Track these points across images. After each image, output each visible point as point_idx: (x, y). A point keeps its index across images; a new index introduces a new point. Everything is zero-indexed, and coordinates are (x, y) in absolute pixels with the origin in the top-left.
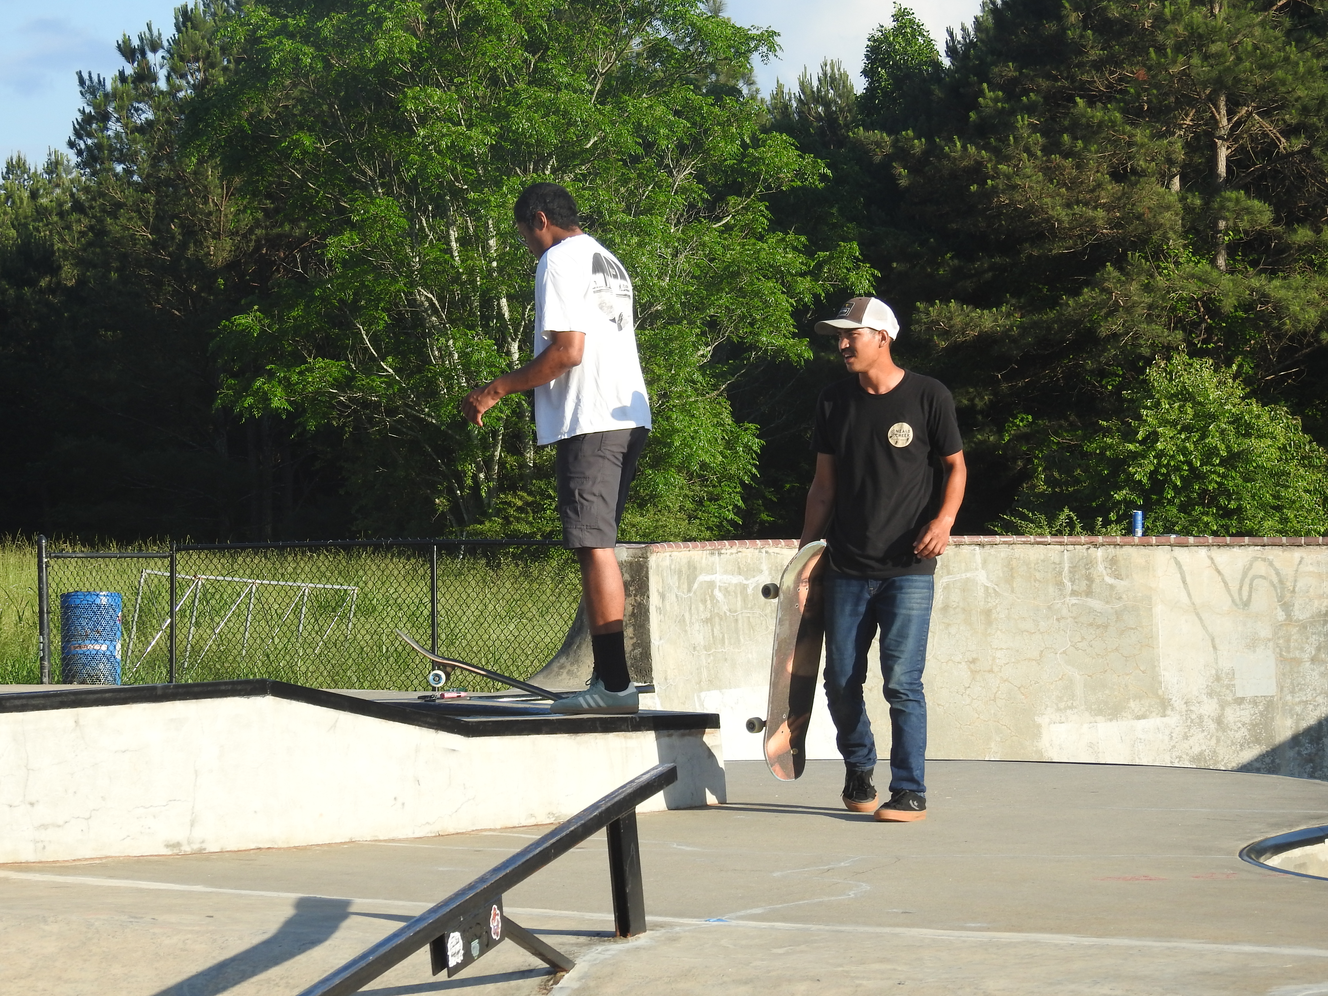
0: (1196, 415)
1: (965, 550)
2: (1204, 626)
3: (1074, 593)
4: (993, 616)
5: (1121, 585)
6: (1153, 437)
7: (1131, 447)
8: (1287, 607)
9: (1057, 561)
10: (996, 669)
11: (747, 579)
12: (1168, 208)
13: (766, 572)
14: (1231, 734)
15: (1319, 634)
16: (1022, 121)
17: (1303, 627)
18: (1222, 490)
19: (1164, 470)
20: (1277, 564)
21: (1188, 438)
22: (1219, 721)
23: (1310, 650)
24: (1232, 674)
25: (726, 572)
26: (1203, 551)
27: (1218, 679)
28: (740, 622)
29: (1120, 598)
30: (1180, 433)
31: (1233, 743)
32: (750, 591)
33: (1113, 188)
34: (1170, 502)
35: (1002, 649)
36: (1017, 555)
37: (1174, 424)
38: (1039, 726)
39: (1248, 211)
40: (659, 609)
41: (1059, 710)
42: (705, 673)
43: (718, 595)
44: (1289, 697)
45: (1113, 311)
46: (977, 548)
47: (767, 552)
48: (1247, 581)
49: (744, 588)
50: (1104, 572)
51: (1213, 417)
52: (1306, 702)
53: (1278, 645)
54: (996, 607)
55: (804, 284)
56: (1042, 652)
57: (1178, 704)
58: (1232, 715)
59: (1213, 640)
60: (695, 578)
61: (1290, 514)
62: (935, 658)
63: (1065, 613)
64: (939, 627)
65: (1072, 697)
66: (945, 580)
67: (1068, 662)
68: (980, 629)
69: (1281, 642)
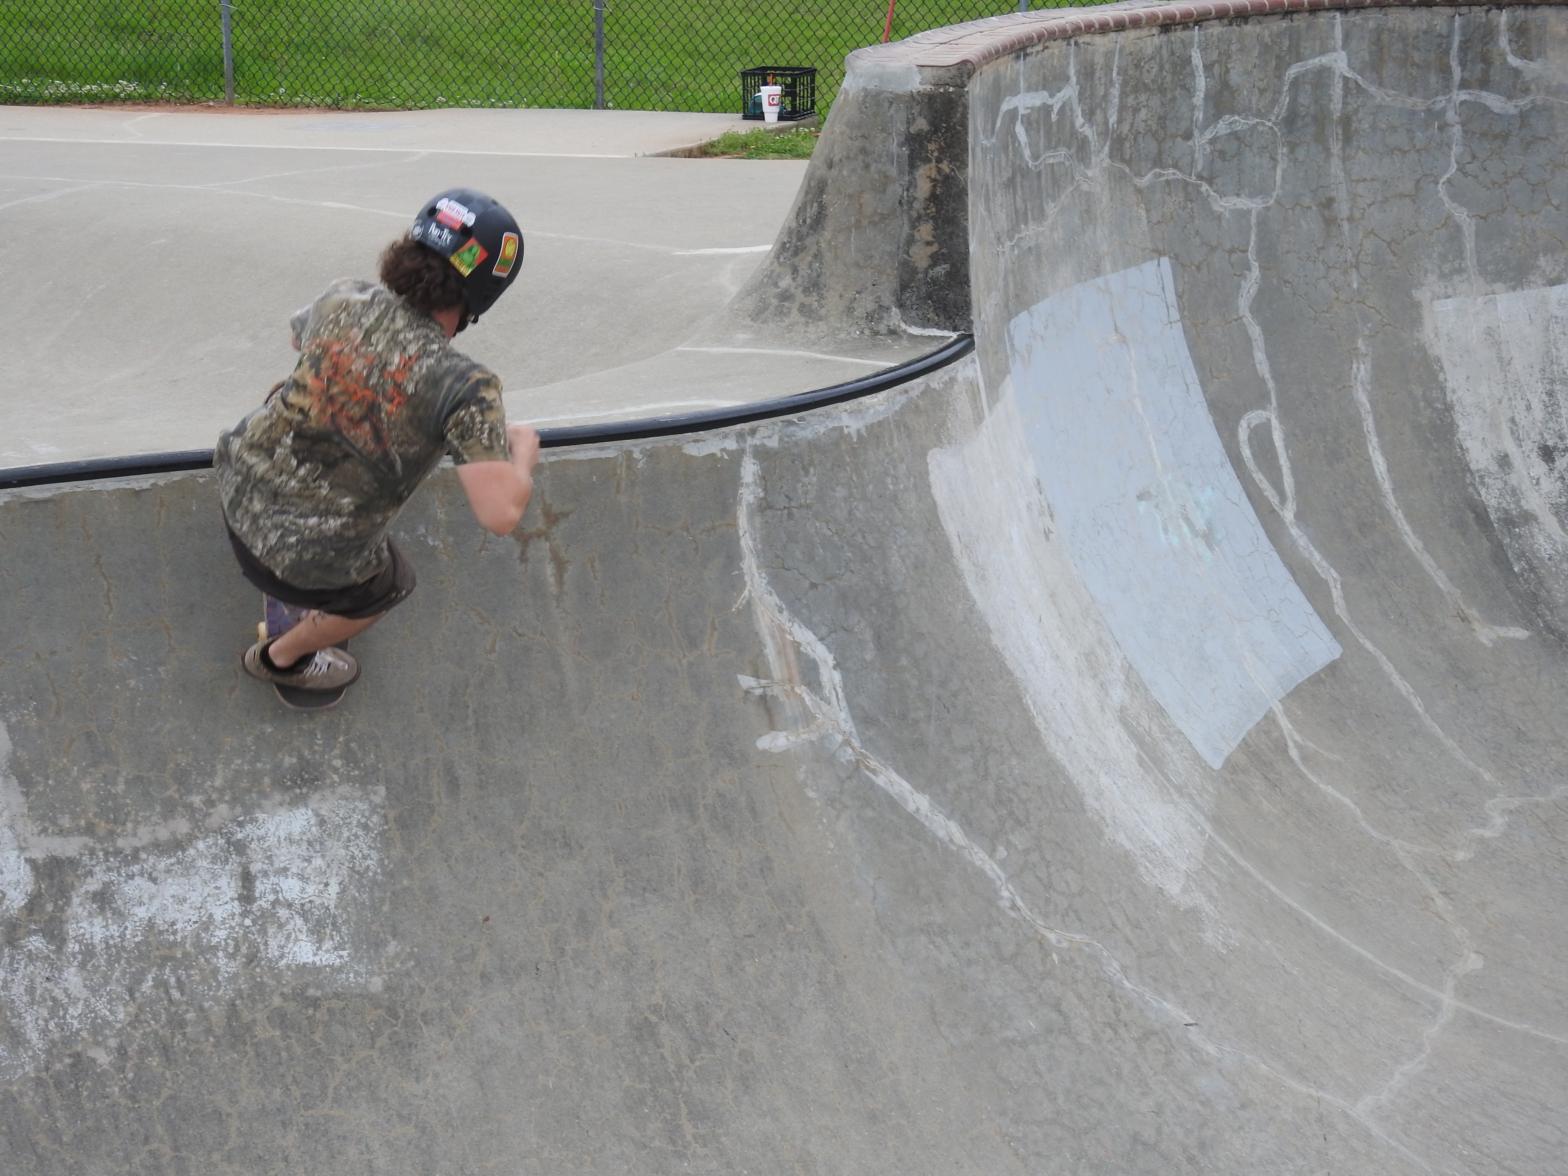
1: (1323, 18)
3: (1464, 85)
4: (1354, 125)
5: (1530, 68)
9: (1444, 31)
10: (1357, 215)
11: (1052, 96)
13: (1074, 79)
25: (1029, 89)
28: (1043, 176)
29: (1527, 91)
32: (1054, 117)
35: (1365, 180)
36: (1390, 25)
38: (1417, 306)
41: (1443, 276)
42: (1011, 284)
43: (1020, 130)
46: (1338, 15)
47: (1076, 44)
49: (1048, 112)
50: (1508, 49)
54: (1356, 111)
56: (1418, 181)
60: (998, 108)
62: (1277, 202)
63: (1451, 116)
64: (1282, 151)
65: (1460, 254)
66: (1293, 71)
67: (1453, 197)
68: (1336, 148)
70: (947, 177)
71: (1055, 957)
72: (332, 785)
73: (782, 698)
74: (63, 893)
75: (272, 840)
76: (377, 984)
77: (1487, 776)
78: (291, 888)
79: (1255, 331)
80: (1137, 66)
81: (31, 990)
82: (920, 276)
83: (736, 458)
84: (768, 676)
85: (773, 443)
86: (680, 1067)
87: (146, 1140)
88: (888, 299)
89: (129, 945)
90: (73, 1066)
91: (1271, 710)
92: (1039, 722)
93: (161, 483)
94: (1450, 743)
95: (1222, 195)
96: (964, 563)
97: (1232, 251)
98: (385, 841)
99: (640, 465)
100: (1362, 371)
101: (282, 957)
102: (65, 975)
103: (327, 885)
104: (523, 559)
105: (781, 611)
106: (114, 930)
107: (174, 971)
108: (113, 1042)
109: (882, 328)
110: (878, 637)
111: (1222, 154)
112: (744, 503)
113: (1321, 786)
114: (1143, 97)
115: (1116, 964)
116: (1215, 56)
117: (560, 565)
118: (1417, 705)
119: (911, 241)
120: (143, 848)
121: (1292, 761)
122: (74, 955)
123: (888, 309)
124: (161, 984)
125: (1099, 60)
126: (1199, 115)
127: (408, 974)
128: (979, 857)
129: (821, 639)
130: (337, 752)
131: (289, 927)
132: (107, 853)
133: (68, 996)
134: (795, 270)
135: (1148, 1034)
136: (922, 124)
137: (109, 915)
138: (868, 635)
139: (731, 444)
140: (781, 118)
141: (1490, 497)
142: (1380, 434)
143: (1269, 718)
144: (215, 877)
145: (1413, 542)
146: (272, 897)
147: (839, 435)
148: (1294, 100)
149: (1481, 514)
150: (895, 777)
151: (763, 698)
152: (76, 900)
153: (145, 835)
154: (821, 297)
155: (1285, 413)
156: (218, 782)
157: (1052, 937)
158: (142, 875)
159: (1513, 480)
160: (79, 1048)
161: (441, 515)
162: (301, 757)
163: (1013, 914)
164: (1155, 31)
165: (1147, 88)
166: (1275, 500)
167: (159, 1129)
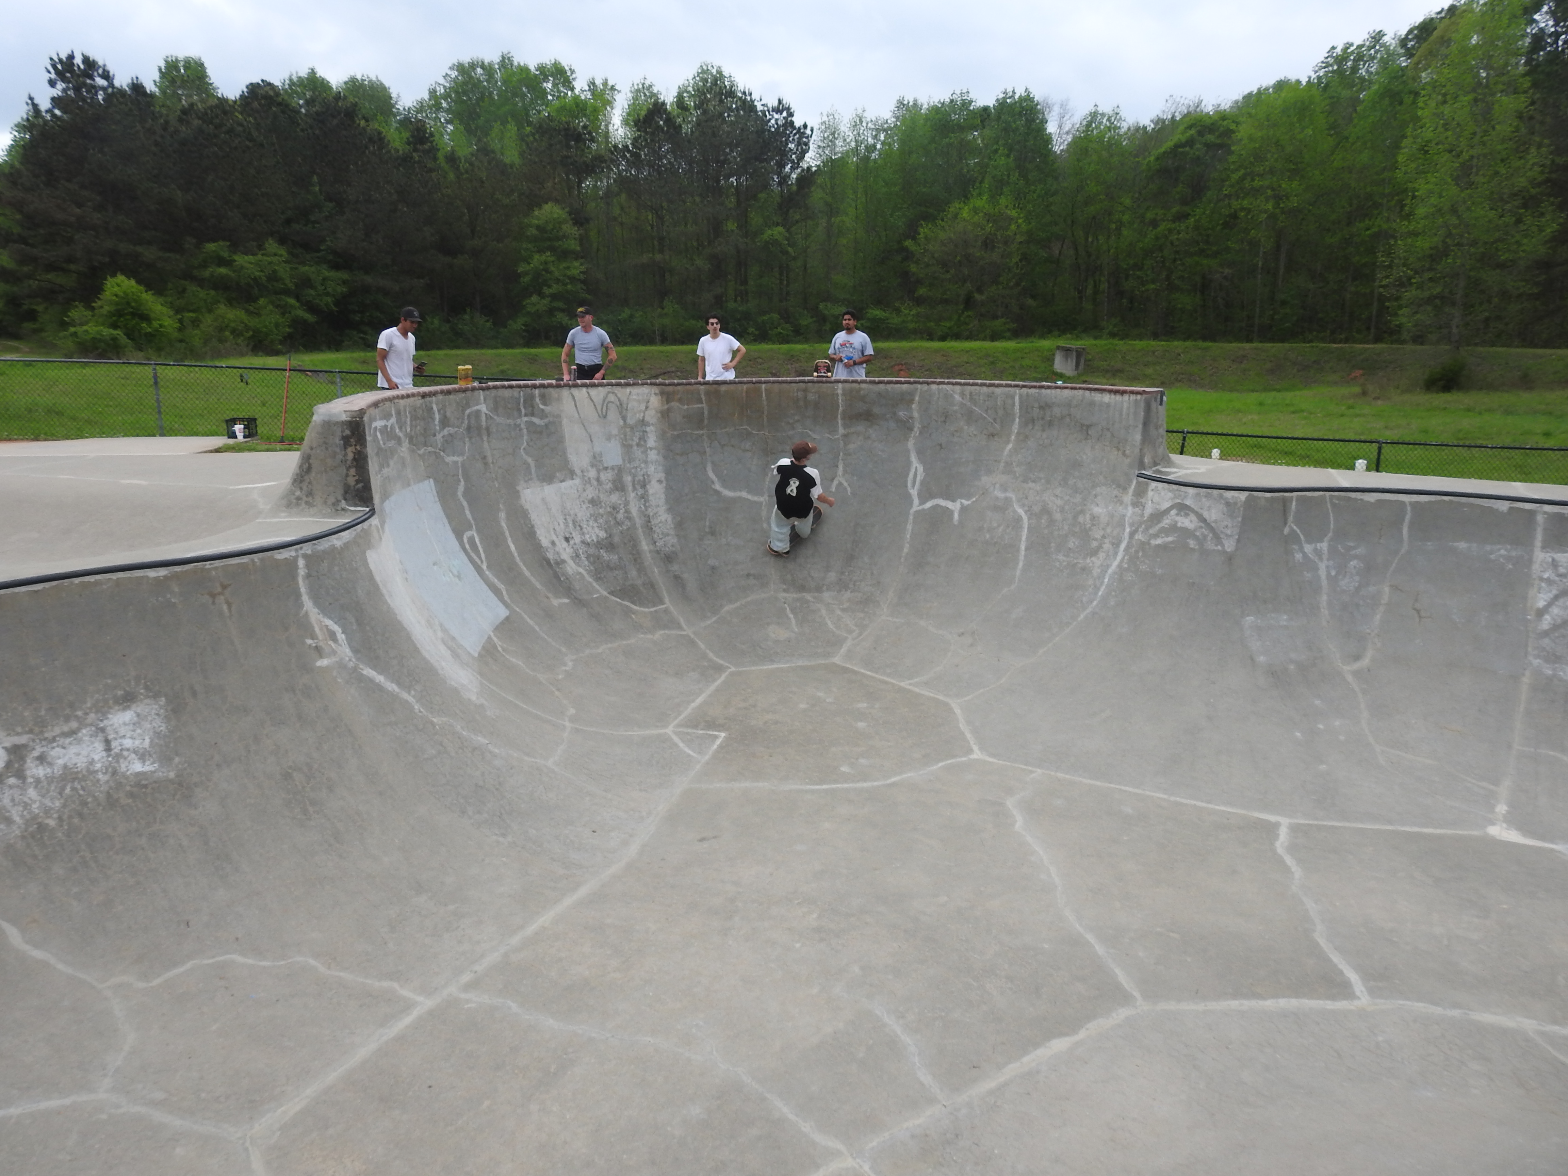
1: (477, 392)
2: (586, 430)
3: (526, 415)
4: (491, 430)
5: (547, 409)
8: (624, 418)
9: (518, 397)
10: (495, 461)
11: (388, 422)
13: (394, 415)
14: (604, 486)
15: (640, 431)
17: (632, 428)
20: (619, 395)
22: (598, 479)
23: (636, 440)
24: (601, 454)
25: (381, 419)
26: (584, 389)
27: (594, 457)
28: (388, 451)
32: (389, 429)
35: (496, 449)
36: (499, 395)
38: (518, 492)
41: (526, 481)
43: (378, 434)
44: (628, 465)
46: (481, 391)
47: (394, 403)
48: (605, 404)
49: (387, 427)
50: (539, 403)
52: (636, 468)
53: (621, 438)
54: (491, 425)
56: (514, 449)
57: (578, 472)
58: (603, 476)
59: (590, 437)
60: (373, 426)
62: (467, 458)
63: (523, 426)
64: (467, 439)
65: (530, 473)
66: (468, 412)
67: (527, 454)
68: (485, 438)
69: (622, 436)
70: (359, 451)
71: (437, 727)
72: (141, 700)
73: (323, 646)
74: (22, 759)
75: (116, 725)
76: (172, 775)
77: (564, 650)
78: (128, 743)
79: (465, 504)
80: (415, 411)
81: (13, 800)
82: (352, 488)
83: (295, 559)
84: (317, 639)
85: (309, 552)
86: (304, 787)
87: (78, 852)
88: (340, 498)
89: (57, 775)
90: (38, 828)
91: (490, 635)
92: (418, 646)
93: (47, 587)
94: (550, 640)
95: (448, 455)
96: (384, 591)
97: (453, 476)
98: (167, 719)
99: (258, 564)
100: (502, 515)
101: (128, 770)
102: (28, 792)
103: (144, 740)
104: (214, 603)
105: (319, 614)
106: (49, 770)
107: (79, 783)
108: (55, 816)
109: (339, 508)
110: (357, 620)
111: (446, 441)
112: (300, 576)
113: (511, 659)
114: (418, 422)
115: (459, 727)
116: (441, 406)
117: (229, 605)
118: (537, 628)
119: (347, 475)
120: (58, 736)
121: (499, 651)
122: (31, 783)
123: (340, 501)
124: (73, 789)
125: (402, 408)
126: (438, 428)
127: (185, 769)
128: (405, 695)
129: (336, 623)
130: (141, 687)
131: (129, 758)
132: (41, 740)
133: (31, 800)
134: (301, 489)
135: (475, 749)
136: (348, 432)
137: (45, 764)
138: (353, 620)
139: (293, 554)
140: (245, 437)
141: (550, 556)
142: (511, 537)
143: (489, 638)
144: (93, 743)
145: (527, 573)
146: (120, 748)
147: (333, 548)
148: (469, 422)
149: (548, 562)
150: (370, 670)
151: (316, 647)
152: (29, 761)
153: (57, 731)
154: (313, 498)
155: (479, 531)
156: (89, 705)
157: (435, 720)
158: (58, 746)
159: (557, 549)
160: (40, 820)
161: (176, 589)
162: (125, 691)
163: (421, 714)
164: (420, 398)
165: (419, 418)
166: (479, 562)
167: (83, 847)
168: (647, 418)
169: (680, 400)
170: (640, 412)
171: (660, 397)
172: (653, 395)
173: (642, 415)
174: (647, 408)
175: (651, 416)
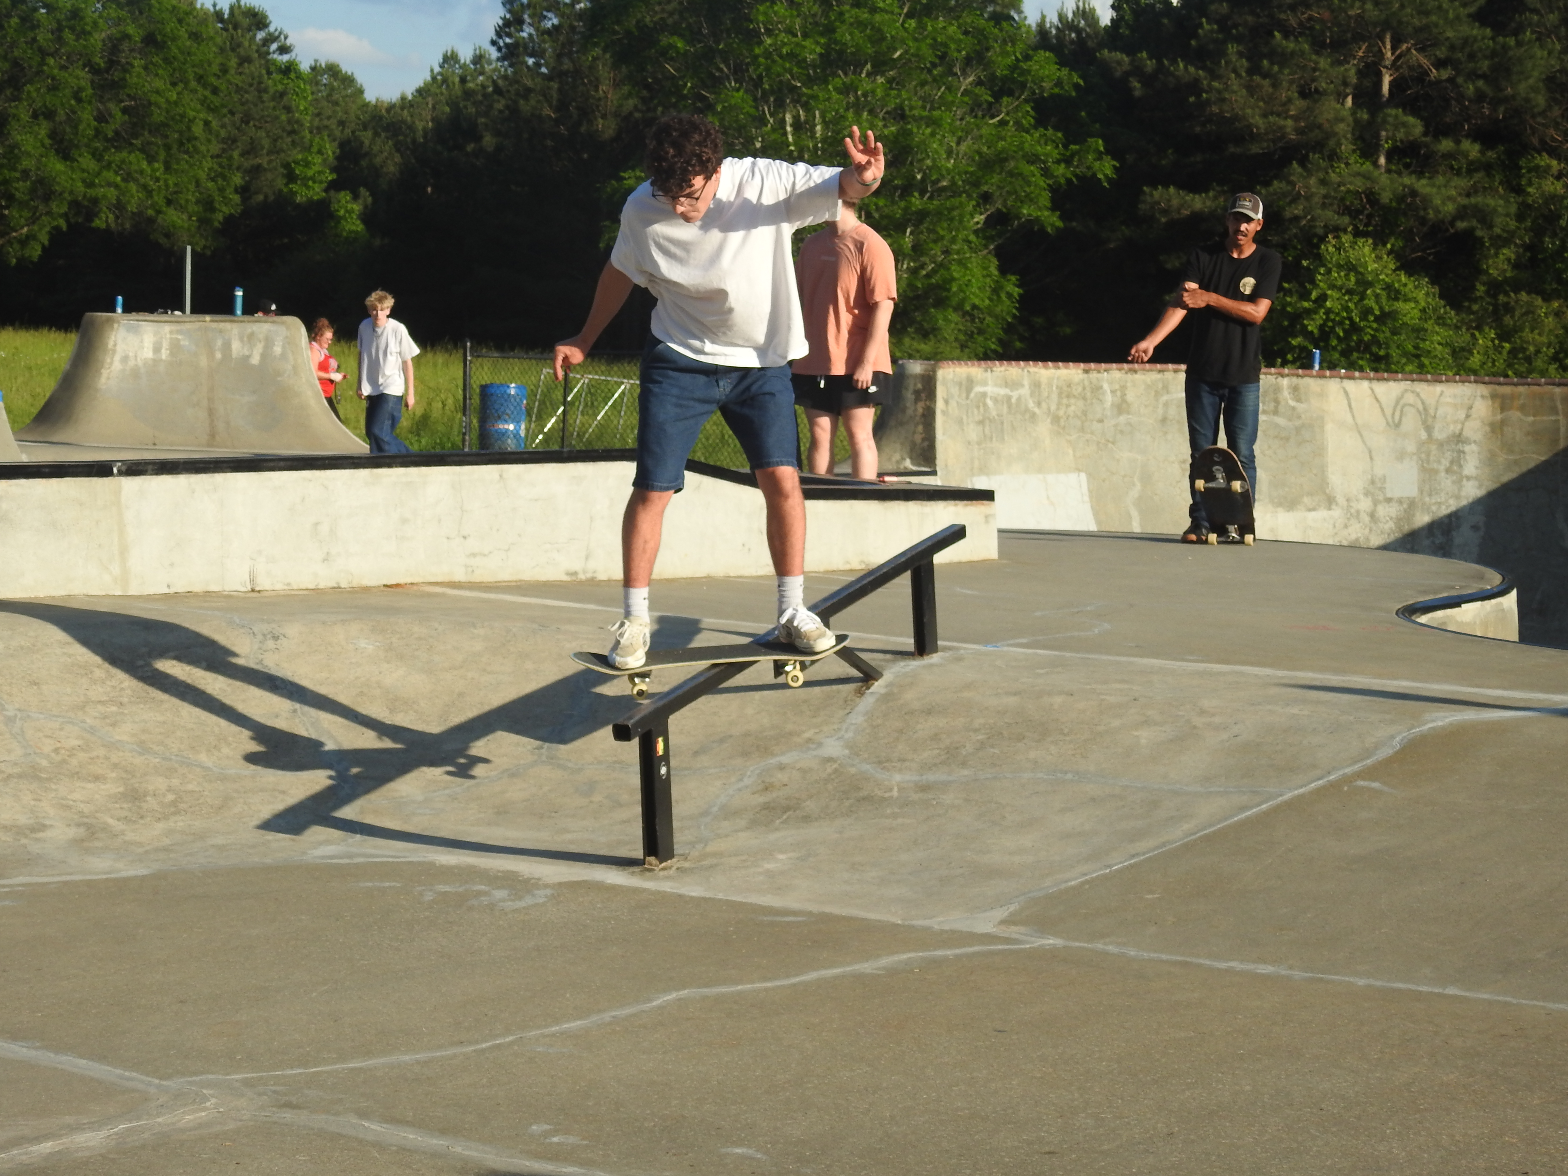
0: (1358, 282)
2: (1364, 442)
5: (1301, 407)
6: (1323, 298)
7: (1306, 304)
8: (1429, 429)
11: (1012, 391)
12: (1342, 120)
13: (1027, 386)
14: (1381, 525)
15: (1453, 451)
16: (1232, 49)
17: (1441, 445)
18: (1375, 340)
19: (1330, 324)
20: (1423, 396)
21: (1350, 300)
22: (1372, 515)
23: (1445, 463)
24: (1384, 479)
25: (996, 385)
26: (1365, 384)
27: (1373, 482)
28: (1005, 424)
29: (1299, 417)
30: (1344, 295)
31: (1382, 533)
32: (1014, 400)
33: (1300, 104)
34: (1334, 348)
37: (1340, 289)
39: (1404, 125)
40: (944, 413)
42: (976, 463)
43: (989, 402)
44: (1427, 499)
45: (1296, 199)
47: (1028, 371)
48: (1399, 408)
49: (1009, 398)
50: (1288, 397)
51: (1370, 284)
52: (1440, 503)
53: (1420, 458)
55: (1060, 170)
57: (1341, 500)
58: (1383, 511)
59: (1370, 452)
60: (972, 389)
61: (1426, 361)
66: (1165, 398)
69: (1423, 456)
70: (928, 407)
79: (1135, 514)
80: (1069, 386)
82: (918, 446)
88: (905, 456)
95: (1120, 450)
97: (1124, 476)
109: (902, 466)
111: (1121, 432)
114: (1072, 401)
116: (1117, 387)
123: (905, 460)
125: (1044, 381)
126: (1109, 413)
165: (1074, 396)
168: (1467, 433)
169: (1522, 408)
170: (1455, 422)
171: (1490, 402)
172: (1479, 398)
173: (1459, 427)
174: (1468, 416)
175: (1475, 430)
